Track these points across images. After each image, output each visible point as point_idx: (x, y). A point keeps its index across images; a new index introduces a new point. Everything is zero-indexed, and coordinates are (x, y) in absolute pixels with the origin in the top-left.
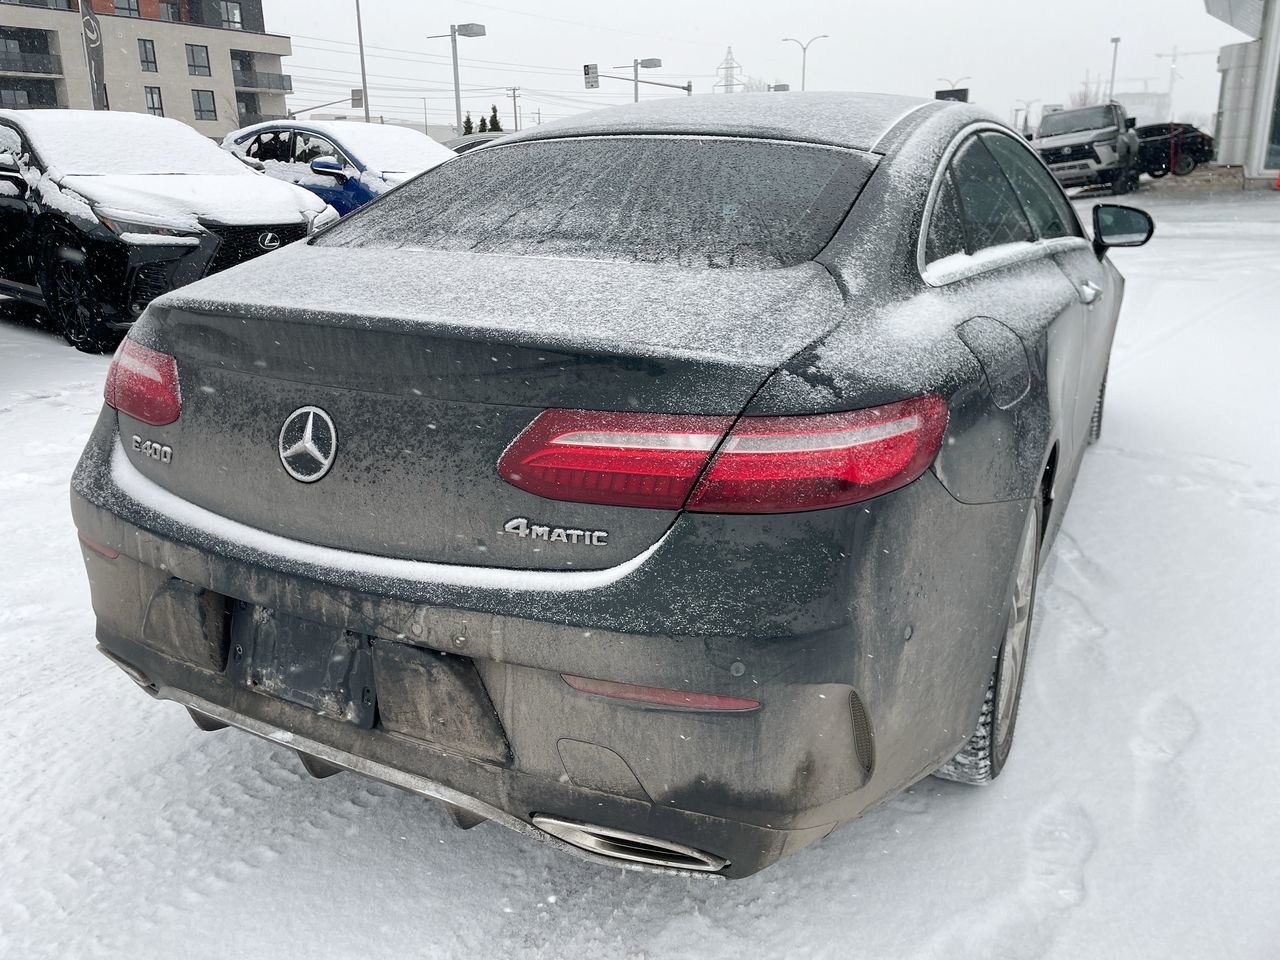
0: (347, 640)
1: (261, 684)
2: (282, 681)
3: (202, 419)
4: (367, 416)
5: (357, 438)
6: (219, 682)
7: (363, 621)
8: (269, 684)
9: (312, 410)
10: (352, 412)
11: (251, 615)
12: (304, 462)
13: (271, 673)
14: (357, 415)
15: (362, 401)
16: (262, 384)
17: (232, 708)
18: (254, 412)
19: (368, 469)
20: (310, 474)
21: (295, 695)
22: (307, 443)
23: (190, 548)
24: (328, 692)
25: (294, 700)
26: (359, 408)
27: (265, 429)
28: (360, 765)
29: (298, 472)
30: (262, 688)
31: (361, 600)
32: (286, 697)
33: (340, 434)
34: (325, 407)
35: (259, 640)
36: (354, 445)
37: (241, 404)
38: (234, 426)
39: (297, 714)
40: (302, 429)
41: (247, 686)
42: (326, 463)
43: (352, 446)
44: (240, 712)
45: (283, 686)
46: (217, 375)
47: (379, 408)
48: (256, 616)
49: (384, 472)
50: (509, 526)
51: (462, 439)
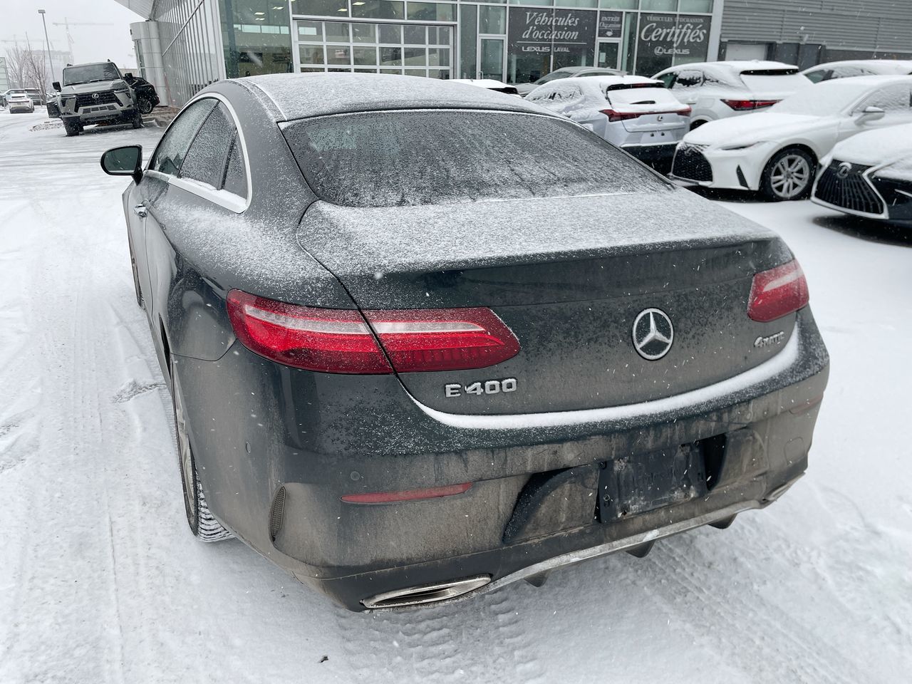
0: (682, 451)
1: (629, 511)
2: (643, 501)
3: (552, 345)
4: (685, 304)
5: (683, 320)
6: (588, 531)
7: (722, 426)
8: (634, 508)
9: (651, 311)
10: (675, 305)
11: (612, 469)
12: (655, 346)
13: (635, 499)
14: (679, 305)
15: (679, 296)
16: (604, 305)
17: (607, 542)
18: (605, 325)
19: (694, 337)
20: (659, 353)
21: (655, 503)
22: (654, 333)
23: (592, 437)
24: (676, 489)
25: (654, 508)
26: (678, 301)
27: (618, 334)
28: (704, 520)
29: (651, 354)
30: (630, 513)
31: (722, 414)
32: (648, 509)
33: (673, 321)
34: (658, 306)
35: (622, 483)
36: (683, 325)
37: (591, 323)
38: (589, 341)
39: (655, 516)
40: (648, 325)
41: (618, 519)
42: (670, 341)
43: (681, 325)
44: (614, 540)
45: (645, 503)
46: (553, 308)
47: (689, 298)
48: (616, 468)
49: (702, 335)
50: (756, 343)
51: (732, 302)
